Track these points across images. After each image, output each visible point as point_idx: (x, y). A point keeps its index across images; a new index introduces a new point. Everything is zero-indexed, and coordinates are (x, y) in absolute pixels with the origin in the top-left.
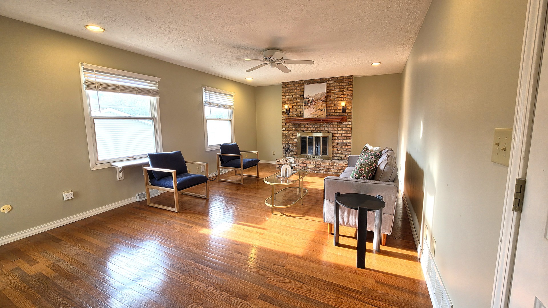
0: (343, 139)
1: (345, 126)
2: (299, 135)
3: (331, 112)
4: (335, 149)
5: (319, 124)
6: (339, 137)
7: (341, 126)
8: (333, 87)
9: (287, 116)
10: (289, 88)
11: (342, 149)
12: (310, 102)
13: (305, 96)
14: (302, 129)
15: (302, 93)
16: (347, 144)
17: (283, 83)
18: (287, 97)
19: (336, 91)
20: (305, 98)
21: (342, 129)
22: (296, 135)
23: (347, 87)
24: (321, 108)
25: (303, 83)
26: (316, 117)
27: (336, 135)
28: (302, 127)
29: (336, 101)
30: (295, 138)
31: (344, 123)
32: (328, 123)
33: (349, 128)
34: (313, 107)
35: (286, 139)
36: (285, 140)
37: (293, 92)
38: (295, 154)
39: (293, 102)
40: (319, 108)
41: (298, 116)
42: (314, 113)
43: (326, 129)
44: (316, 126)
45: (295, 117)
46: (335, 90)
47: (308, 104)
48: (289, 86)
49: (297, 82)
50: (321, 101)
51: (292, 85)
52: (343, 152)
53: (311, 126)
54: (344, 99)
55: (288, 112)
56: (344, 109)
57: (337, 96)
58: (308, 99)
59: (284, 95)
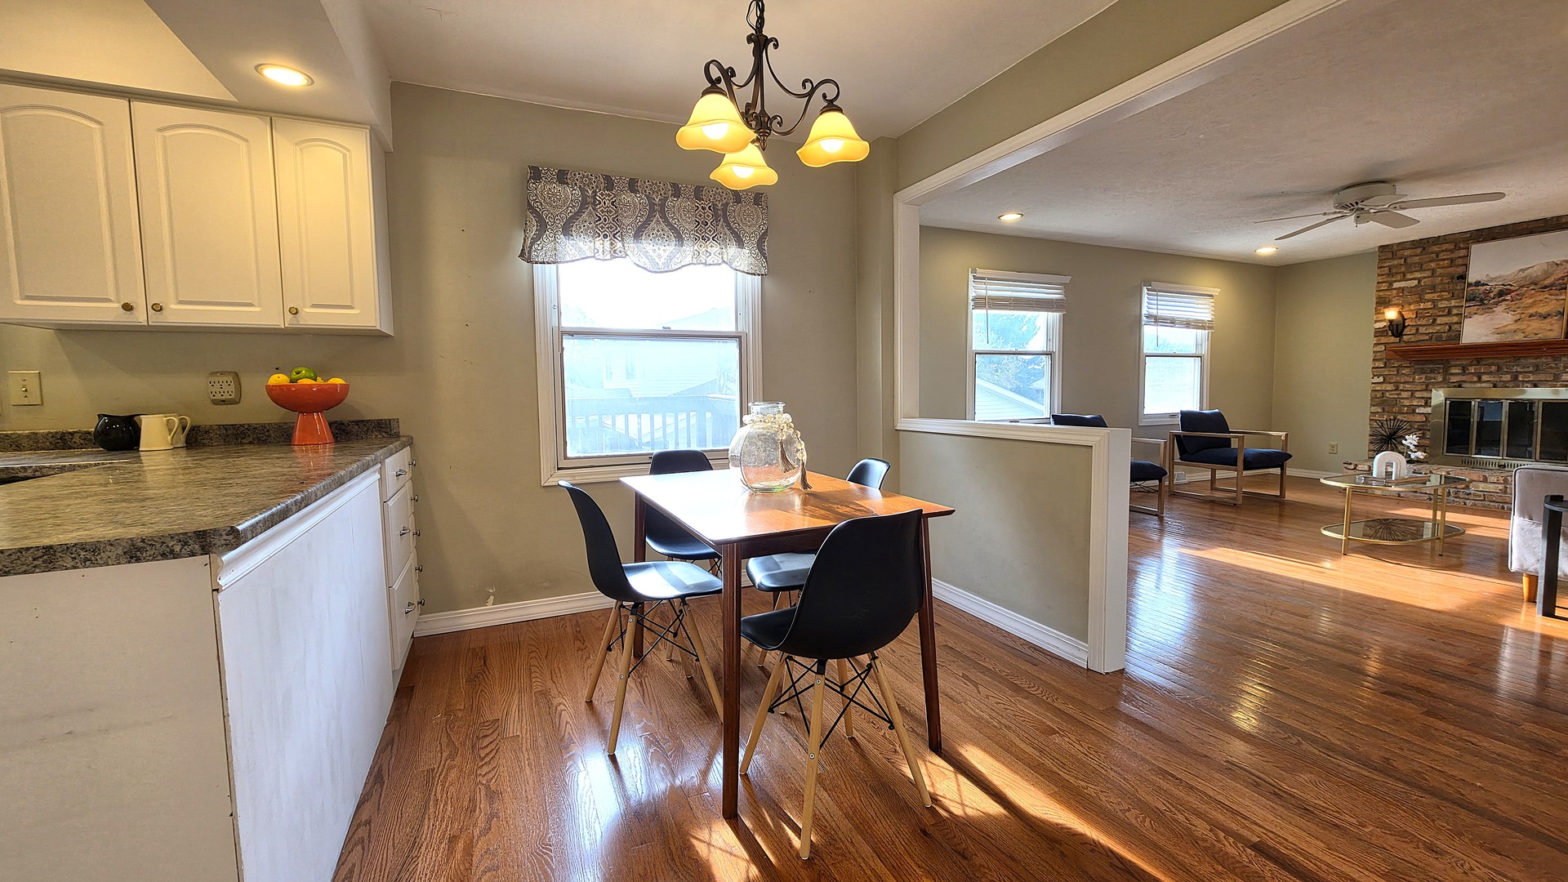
2: (1438, 396)
5: (1532, 360)
9: (1393, 339)
10: (1405, 259)
12: (1492, 295)
13: (1472, 278)
14: (1454, 379)
15: (1460, 270)
17: (1383, 248)
18: (1396, 285)
20: (1470, 285)
22: (1425, 394)
24: (1543, 310)
25: (1468, 240)
26: (1519, 338)
28: (1454, 371)
30: (1421, 406)
34: (1508, 310)
35: (1387, 409)
36: (1380, 410)
37: (1421, 270)
39: (1421, 300)
40: (1531, 311)
41: (1439, 339)
42: (1512, 327)
44: (1516, 369)
45: (1427, 343)
47: (1482, 301)
48: (1407, 253)
49: (1441, 241)
50: (1546, 287)
51: (1419, 251)
53: (1493, 368)
55: (1396, 328)
58: (1484, 285)
59: (1384, 282)
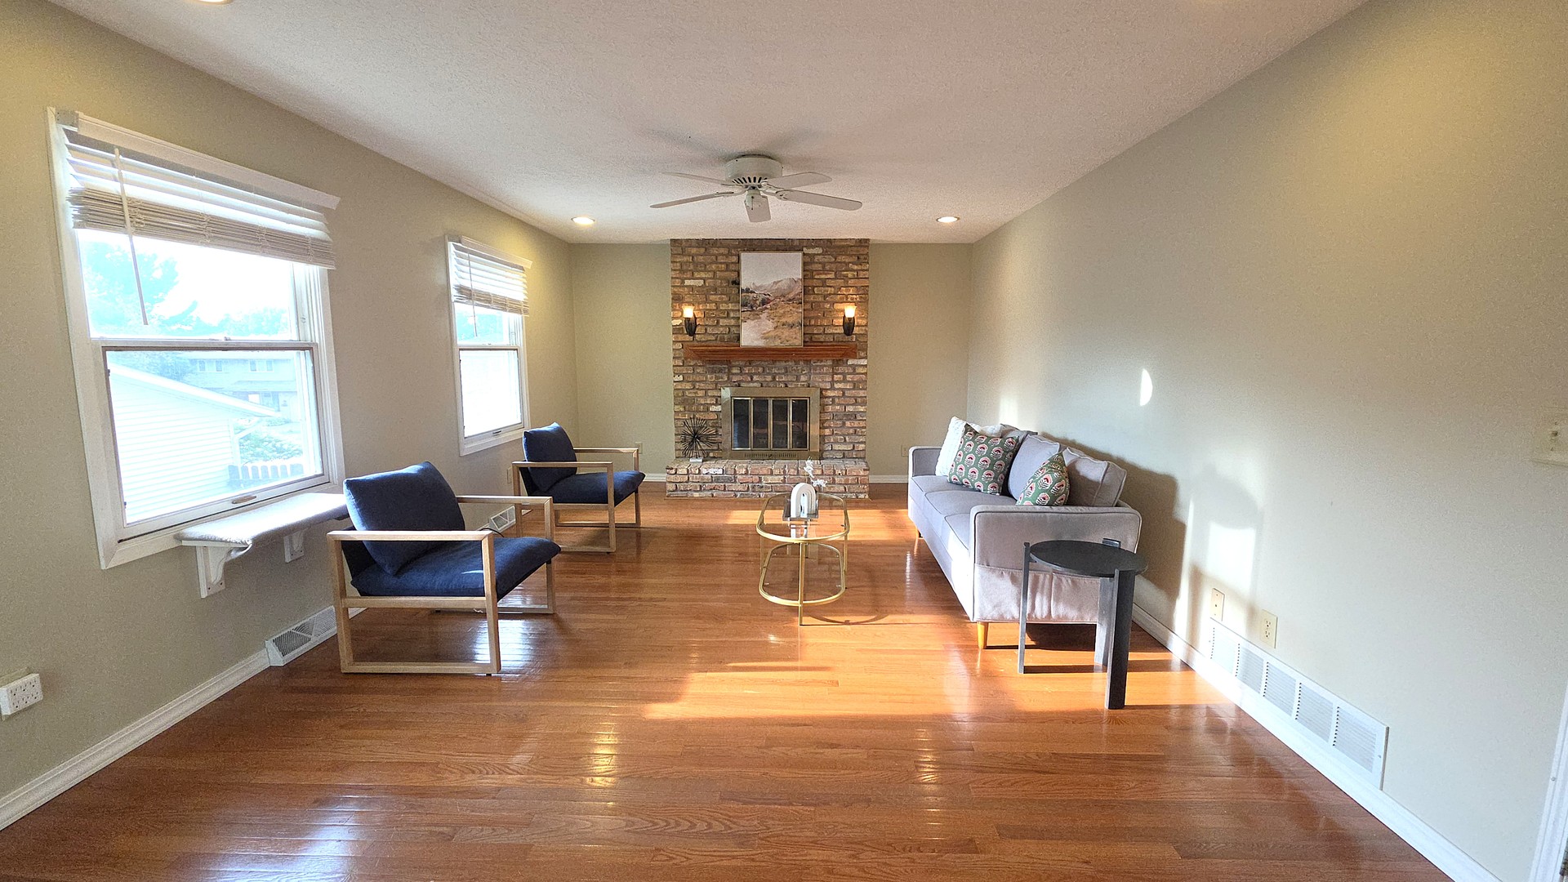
0: (848, 405)
1: (851, 371)
2: (726, 393)
3: (815, 332)
4: (827, 432)
5: (784, 364)
6: (837, 400)
7: (841, 369)
8: (820, 265)
9: (688, 338)
10: (693, 257)
11: (845, 431)
12: (758, 302)
13: (744, 285)
14: (735, 378)
15: (734, 275)
16: (859, 418)
17: (675, 242)
18: (687, 282)
19: (829, 276)
20: (742, 291)
21: (845, 378)
22: (716, 393)
23: (856, 267)
24: (790, 320)
25: (738, 248)
26: (777, 344)
27: (830, 393)
28: (735, 371)
29: (828, 302)
30: (713, 404)
31: (850, 362)
32: (807, 362)
33: (862, 374)
34: (769, 317)
35: (687, 407)
36: (682, 409)
37: (705, 271)
38: (716, 448)
39: (707, 301)
40: (783, 320)
41: (722, 340)
42: (772, 334)
43: (803, 378)
44: (775, 371)
45: (714, 343)
46: (826, 274)
47: (752, 307)
48: (694, 251)
49: (718, 244)
50: (790, 300)
51: (702, 250)
52: (847, 438)
53: (760, 370)
54: (849, 300)
55: (690, 327)
56: (849, 326)
57: (829, 289)
58: (752, 292)
59: (677, 278)
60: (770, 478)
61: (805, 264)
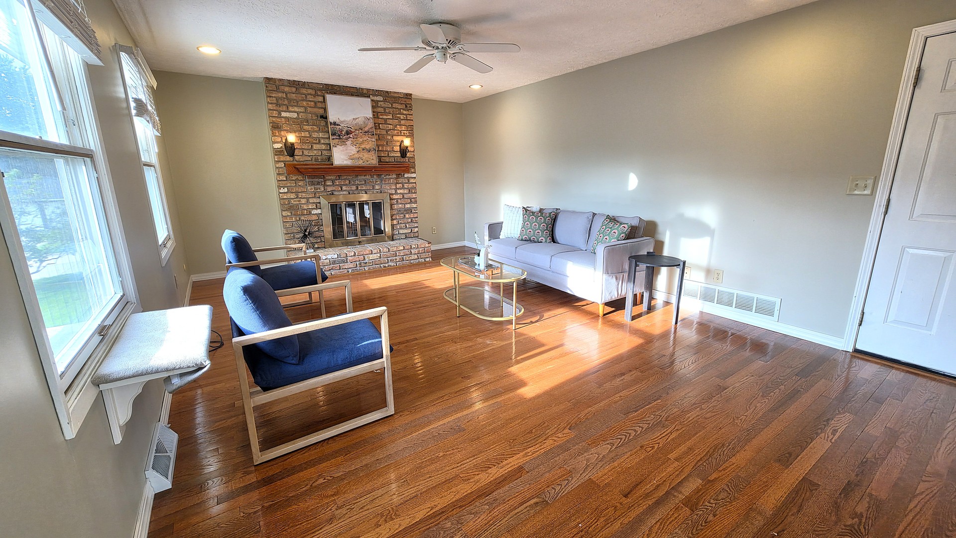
0: (406, 203)
1: (407, 181)
2: (324, 201)
3: (383, 155)
4: (395, 222)
5: (363, 177)
6: (399, 201)
7: (400, 180)
8: (382, 109)
9: (288, 158)
10: (286, 95)
11: (405, 221)
12: (343, 133)
13: (332, 118)
14: (329, 189)
15: (321, 111)
16: (413, 211)
17: (268, 80)
18: (284, 114)
19: (389, 117)
20: (331, 123)
21: (403, 186)
22: (315, 200)
23: (405, 112)
24: (368, 147)
25: (322, 90)
26: (360, 163)
27: (395, 197)
28: (329, 183)
29: (389, 135)
30: (314, 209)
31: (406, 176)
32: (379, 176)
33: (413, 183)
34: (352, 144)
35: (293, 212)
36: (289, 214)
37: (298, 106)
38: (319, 241)
39: (302, 130)
40: (363, 146)
41: (316, 160)
42: (357, 156)
43: (377, 187)
44: (357, 182)
45: (310, 162)
46: (387, 116)
47: (339, 136)
48: (287, 89)
49: (306, 86)
50: (366, 132)
51: (294, 90)
52: (407, 225)
53: (347, 182)
54: (402, 134)
55: (290, 149)
56: (404, 152)
57: (390, 126)
58: (338, 125)
59: (275, 110)
60: (371, 256)
61: (373, 107)
